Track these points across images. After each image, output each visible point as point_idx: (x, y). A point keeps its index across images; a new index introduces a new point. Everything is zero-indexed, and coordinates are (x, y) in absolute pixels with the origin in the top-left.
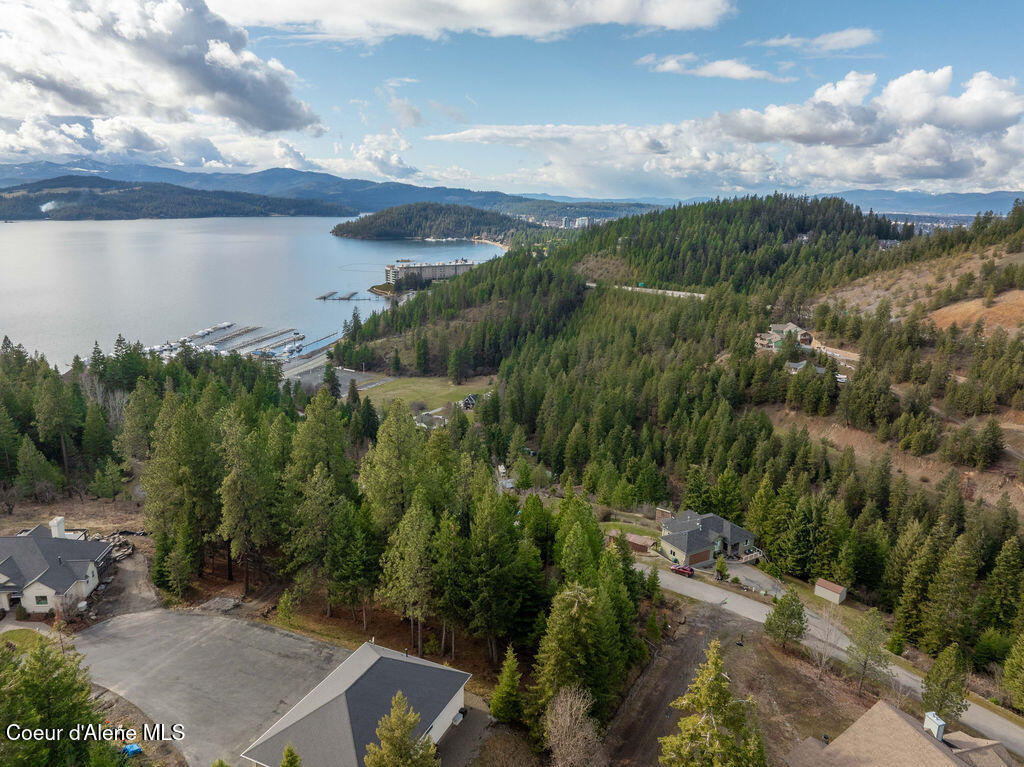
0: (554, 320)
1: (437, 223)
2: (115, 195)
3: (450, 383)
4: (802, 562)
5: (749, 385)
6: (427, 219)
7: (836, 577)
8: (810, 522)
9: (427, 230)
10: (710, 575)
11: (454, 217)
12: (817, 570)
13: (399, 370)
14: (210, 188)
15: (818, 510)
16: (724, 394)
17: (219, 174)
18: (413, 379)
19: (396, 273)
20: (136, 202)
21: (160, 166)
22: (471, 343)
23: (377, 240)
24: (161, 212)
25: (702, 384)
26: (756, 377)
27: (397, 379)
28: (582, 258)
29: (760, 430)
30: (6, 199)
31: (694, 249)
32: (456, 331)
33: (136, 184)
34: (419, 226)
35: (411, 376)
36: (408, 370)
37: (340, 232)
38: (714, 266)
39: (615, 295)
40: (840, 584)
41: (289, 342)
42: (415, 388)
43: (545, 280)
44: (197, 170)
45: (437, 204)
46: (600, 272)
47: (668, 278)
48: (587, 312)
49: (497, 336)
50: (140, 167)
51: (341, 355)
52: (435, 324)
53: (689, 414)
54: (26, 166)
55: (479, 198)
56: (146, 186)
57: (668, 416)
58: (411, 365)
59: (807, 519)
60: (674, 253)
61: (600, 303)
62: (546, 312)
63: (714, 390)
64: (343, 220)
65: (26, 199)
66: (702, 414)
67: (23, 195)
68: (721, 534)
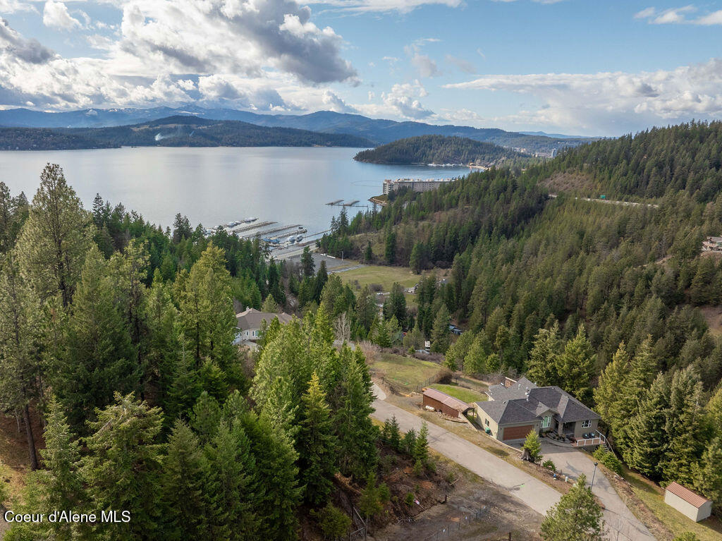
0: (513, 225)
1: (439, 151)
2: (204, 129)
3: (411, 272)
4: (654, 457)
5: (688, 286)
6: (431, 148)
7: (696, 484)
8: (667, 406)
9: (430, 157)
10: (517, 454)
11: (454, 147)
12: (672, 470)
13: (370, 259)
14: (271, 125)
15: (679, 392)
16: (658, 291)
17: (280, 115)
18: (381, 267)
19: (391, 186)
20: (218, 134)
21: (239, 109)
22: (433, 239)
23: (389, 164)
24: (234, 142)
25: (635, 280)
26: (696, 277)
27: (368, 266)
28: (551, 174)
29: (692, 329)
30: (134, 132)
31: (660, 166)
32: (423, 230)
33: (220, 122)
34: (424, 154)
35: (380, 264)
36: (378, 260)
37: (360, 158)
38: (679, 181)
39: (574, 205)
40: (702, 495)
41: (292, 234)
42: (380, 274)
43: (509, 189)
44: (265, 113)
45: (440, 136)
46: (565, 186)
47: (629, 191)
48: (545, 219)
49: (457, 235)
50: (225, 110)
51: (326, 244)
52: (407, 223)
53: (618, 309)
54: (153, 110)
55: (480, 134)
56: (227, 123)
57: (596, 309)
58: (382, 256)
59: (663, 402)
60: (639, 169)
61: (559, 211)
62: (506, 216)
63: (648, 286)
64: (364, 150)
65: (147, 131)
66: (630, 308)
67: (145, 129)
68: (553, 409)
